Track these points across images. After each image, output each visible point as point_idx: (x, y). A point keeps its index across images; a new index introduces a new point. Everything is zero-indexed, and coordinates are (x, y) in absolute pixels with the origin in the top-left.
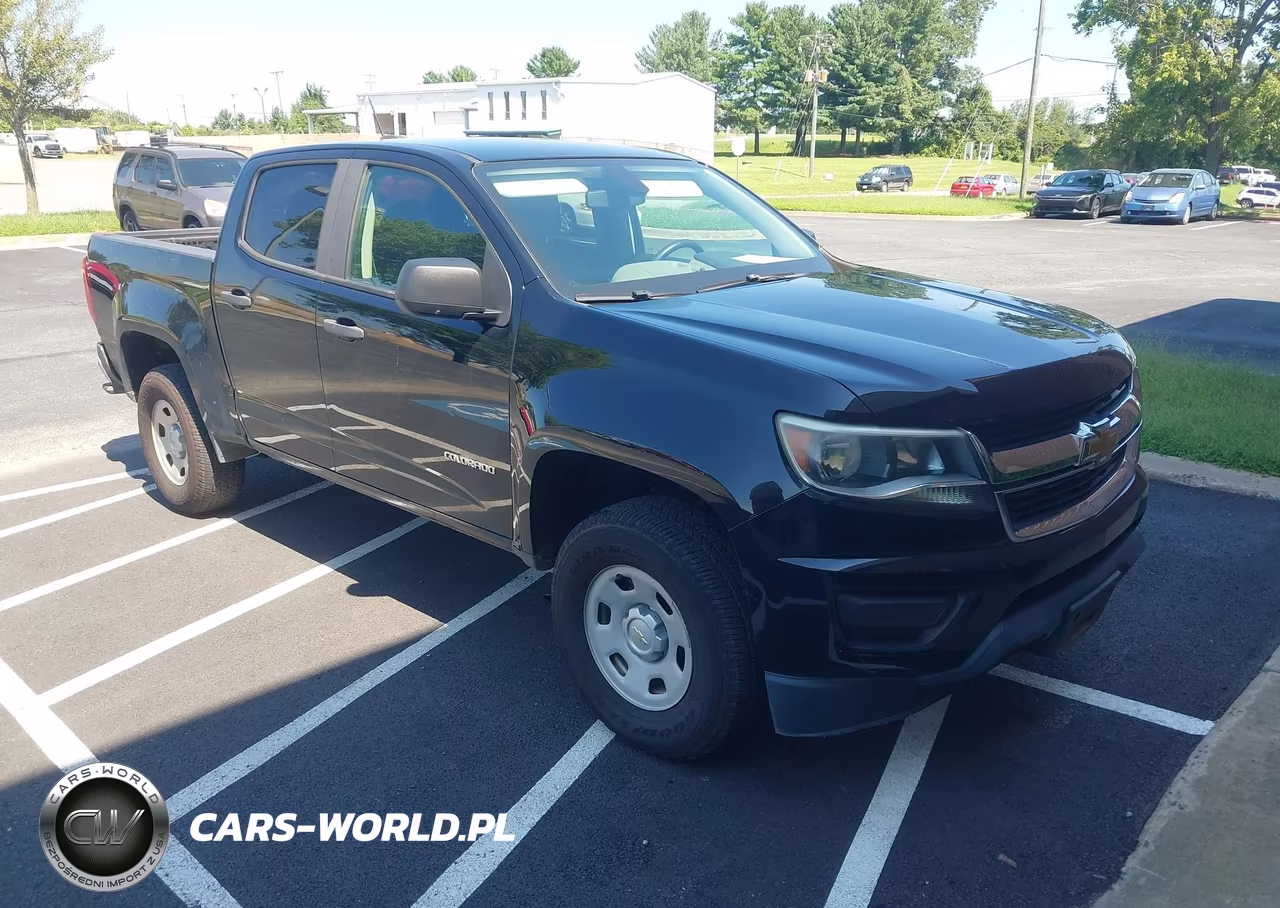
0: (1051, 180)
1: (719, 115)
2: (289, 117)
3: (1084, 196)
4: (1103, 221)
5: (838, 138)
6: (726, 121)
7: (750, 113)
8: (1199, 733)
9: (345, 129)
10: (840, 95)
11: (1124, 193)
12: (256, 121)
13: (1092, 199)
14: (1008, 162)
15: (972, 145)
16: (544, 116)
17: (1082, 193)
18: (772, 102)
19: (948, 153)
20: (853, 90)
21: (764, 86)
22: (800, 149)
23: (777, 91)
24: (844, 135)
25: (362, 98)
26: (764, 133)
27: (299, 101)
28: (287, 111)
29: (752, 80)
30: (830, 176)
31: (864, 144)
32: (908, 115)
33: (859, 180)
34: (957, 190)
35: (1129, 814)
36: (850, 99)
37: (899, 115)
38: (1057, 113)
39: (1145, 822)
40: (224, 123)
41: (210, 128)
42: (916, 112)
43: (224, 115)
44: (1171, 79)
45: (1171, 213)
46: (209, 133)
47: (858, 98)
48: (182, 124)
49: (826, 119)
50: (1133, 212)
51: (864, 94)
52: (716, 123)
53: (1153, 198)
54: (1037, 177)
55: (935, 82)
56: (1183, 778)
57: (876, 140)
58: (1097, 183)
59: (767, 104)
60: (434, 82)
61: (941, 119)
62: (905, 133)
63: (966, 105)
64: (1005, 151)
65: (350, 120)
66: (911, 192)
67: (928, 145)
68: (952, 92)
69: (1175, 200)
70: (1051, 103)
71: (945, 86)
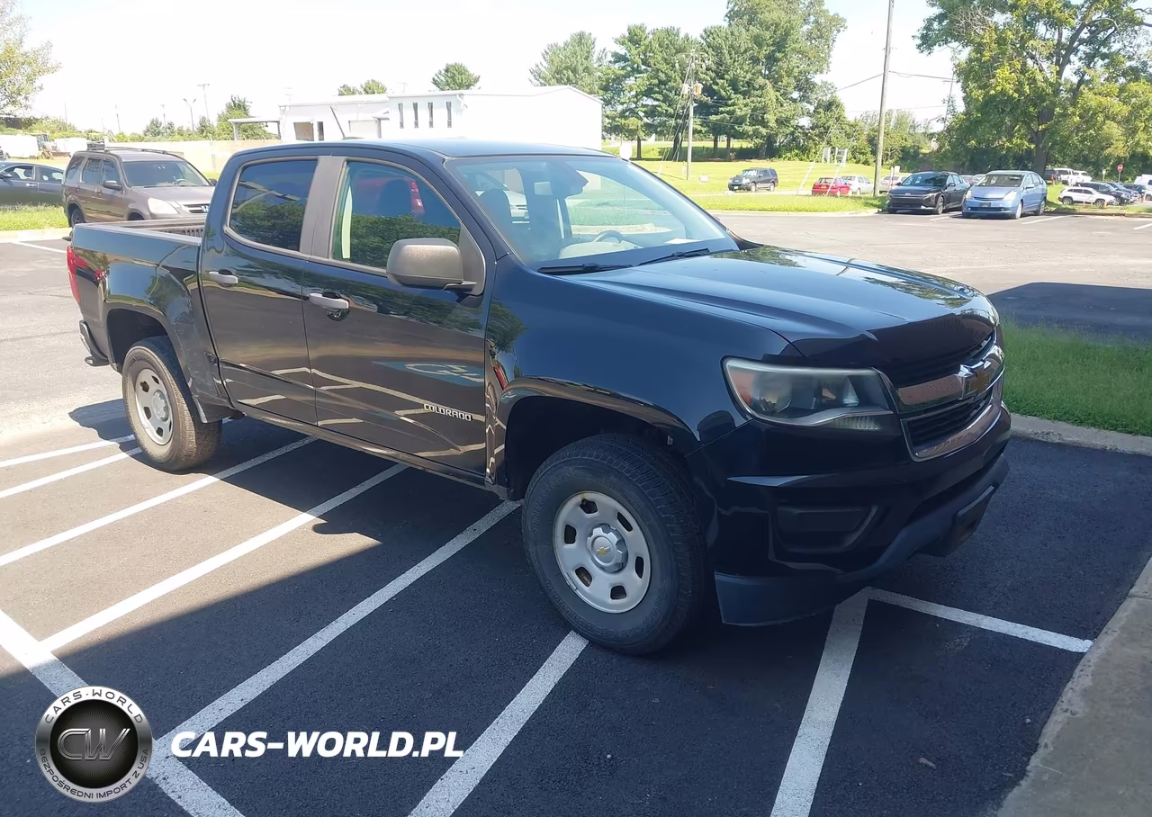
0: (899, 181)
1: (606, 124)
2: (215, 125)
3: (931, 195)
4: (946, 216)
5: (710, 144)
6: (613, 129)
7: (632, 122)
8: (1080, 651)
9: (268, 136)
10: (712, 107)
11: (965, 192)
12: (185, 129)
13: (937, 197)
14: (860, 165)
15: (829, 149)
16: (450, 124)
17: (928, 192)
18: (651, 112)
19: (808, 157)
20: (723, 101)
21: (645, 98)
22: (676, 154)
23: (656, 103)
24: (716, 141)
25: (283, 109)
26: (644, 140)
27: (225, 111)
28: (213, 121)
29: (633, 93)
30: (704, 178)
31: (733, 150)
32: (772, 124)
33: (731, 181)
34: (818, 189)
35: (1028, 721)
36: (721, 109)
37: (764, 124)
38: (900, 123)
39: (1042, 727)
40: (155, 130)
41: (142, 135)
42: (780, 122)
43: (155, 124)
44: (1003, 92)
45: (1005, 209)
46: (141, 139)
47: (728, 109)
48: (116, 132)
49: (699, 128)
50: (972, 209)
51: (733, 105)
52: (603, 130)
53: (990, 196)
54: (887, 178)
55: (796, 95)
56: (1072, 689)
57: (744, 146)
58: (939, 183)
59: (647, 114)
60: (349, 94)
61: (801, 127)
62: (770, 139)
63: (822, 115)
64: (858, 155)
65: (272, 129)
66: (776, 191)
67: (790, 150)
68: (811, 103)
69: (1008, 198)
70: (895, 114)
71: (804, 98)
